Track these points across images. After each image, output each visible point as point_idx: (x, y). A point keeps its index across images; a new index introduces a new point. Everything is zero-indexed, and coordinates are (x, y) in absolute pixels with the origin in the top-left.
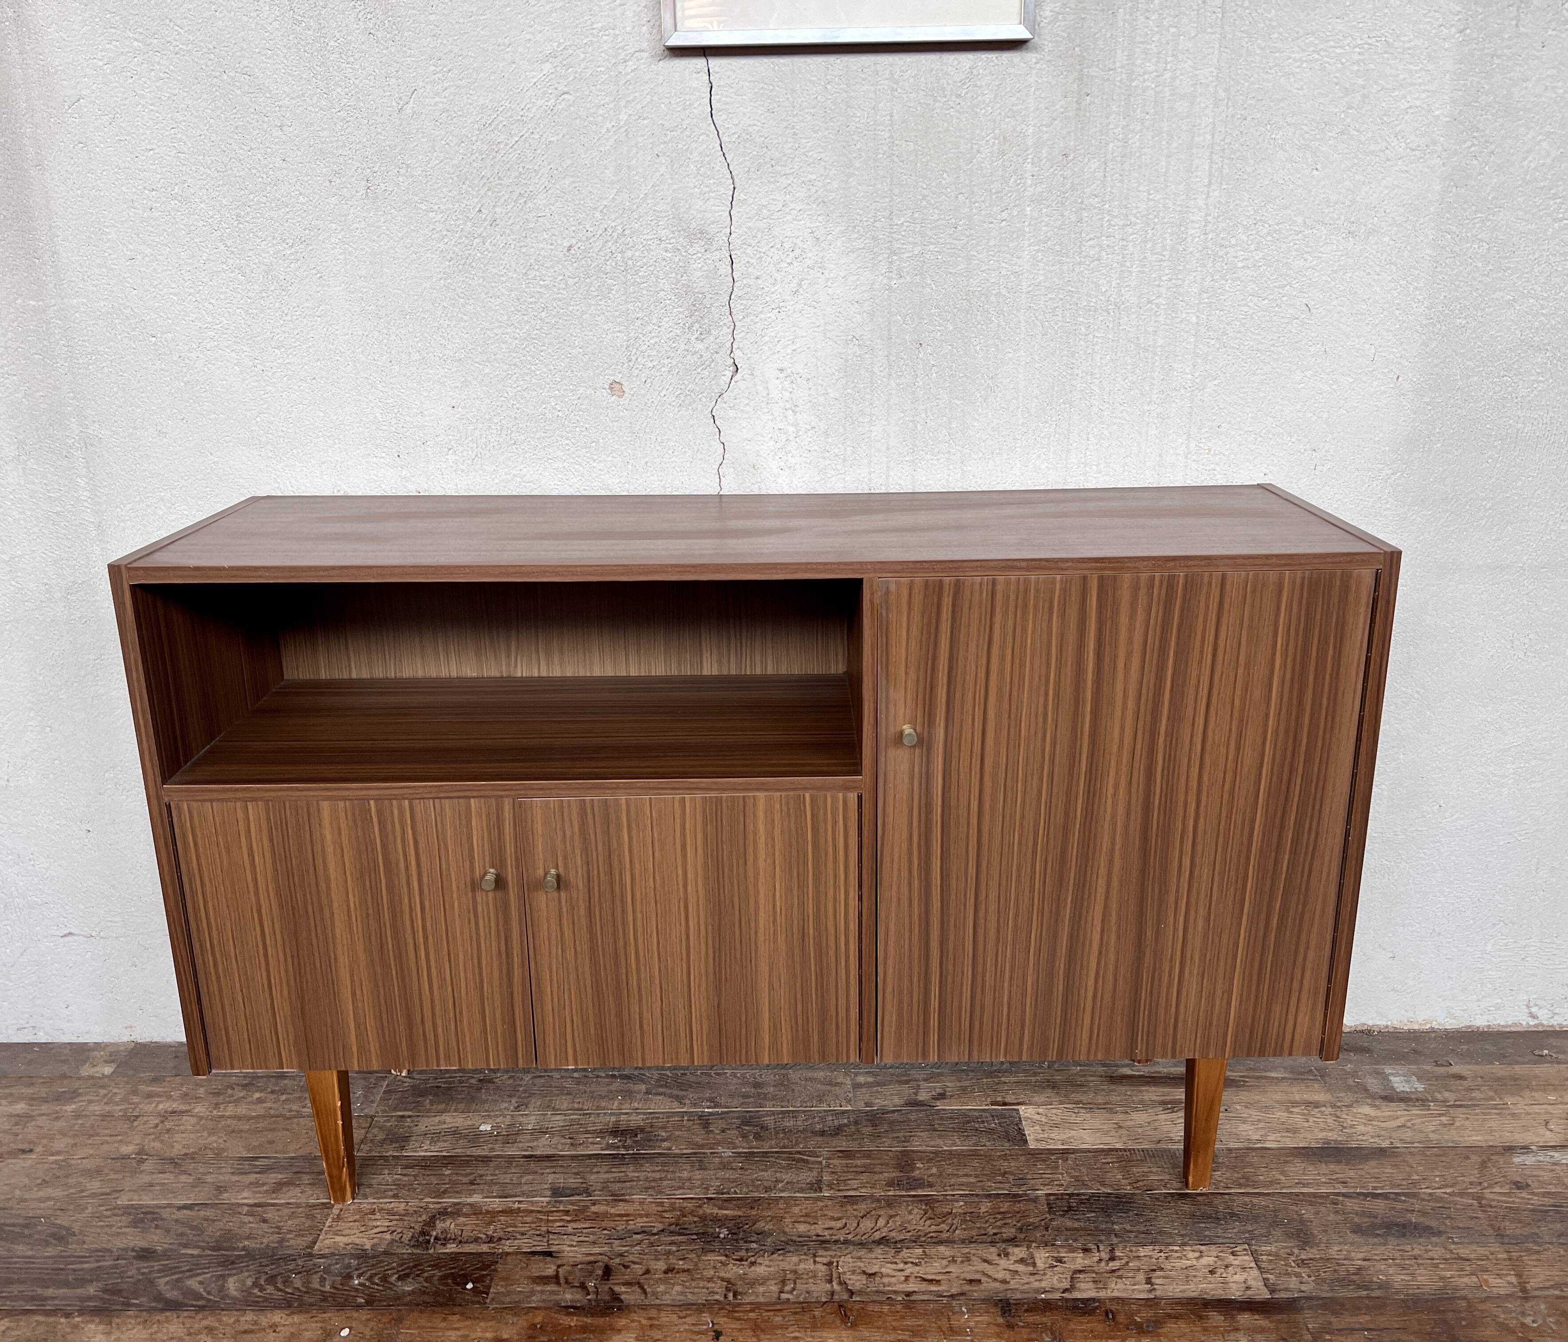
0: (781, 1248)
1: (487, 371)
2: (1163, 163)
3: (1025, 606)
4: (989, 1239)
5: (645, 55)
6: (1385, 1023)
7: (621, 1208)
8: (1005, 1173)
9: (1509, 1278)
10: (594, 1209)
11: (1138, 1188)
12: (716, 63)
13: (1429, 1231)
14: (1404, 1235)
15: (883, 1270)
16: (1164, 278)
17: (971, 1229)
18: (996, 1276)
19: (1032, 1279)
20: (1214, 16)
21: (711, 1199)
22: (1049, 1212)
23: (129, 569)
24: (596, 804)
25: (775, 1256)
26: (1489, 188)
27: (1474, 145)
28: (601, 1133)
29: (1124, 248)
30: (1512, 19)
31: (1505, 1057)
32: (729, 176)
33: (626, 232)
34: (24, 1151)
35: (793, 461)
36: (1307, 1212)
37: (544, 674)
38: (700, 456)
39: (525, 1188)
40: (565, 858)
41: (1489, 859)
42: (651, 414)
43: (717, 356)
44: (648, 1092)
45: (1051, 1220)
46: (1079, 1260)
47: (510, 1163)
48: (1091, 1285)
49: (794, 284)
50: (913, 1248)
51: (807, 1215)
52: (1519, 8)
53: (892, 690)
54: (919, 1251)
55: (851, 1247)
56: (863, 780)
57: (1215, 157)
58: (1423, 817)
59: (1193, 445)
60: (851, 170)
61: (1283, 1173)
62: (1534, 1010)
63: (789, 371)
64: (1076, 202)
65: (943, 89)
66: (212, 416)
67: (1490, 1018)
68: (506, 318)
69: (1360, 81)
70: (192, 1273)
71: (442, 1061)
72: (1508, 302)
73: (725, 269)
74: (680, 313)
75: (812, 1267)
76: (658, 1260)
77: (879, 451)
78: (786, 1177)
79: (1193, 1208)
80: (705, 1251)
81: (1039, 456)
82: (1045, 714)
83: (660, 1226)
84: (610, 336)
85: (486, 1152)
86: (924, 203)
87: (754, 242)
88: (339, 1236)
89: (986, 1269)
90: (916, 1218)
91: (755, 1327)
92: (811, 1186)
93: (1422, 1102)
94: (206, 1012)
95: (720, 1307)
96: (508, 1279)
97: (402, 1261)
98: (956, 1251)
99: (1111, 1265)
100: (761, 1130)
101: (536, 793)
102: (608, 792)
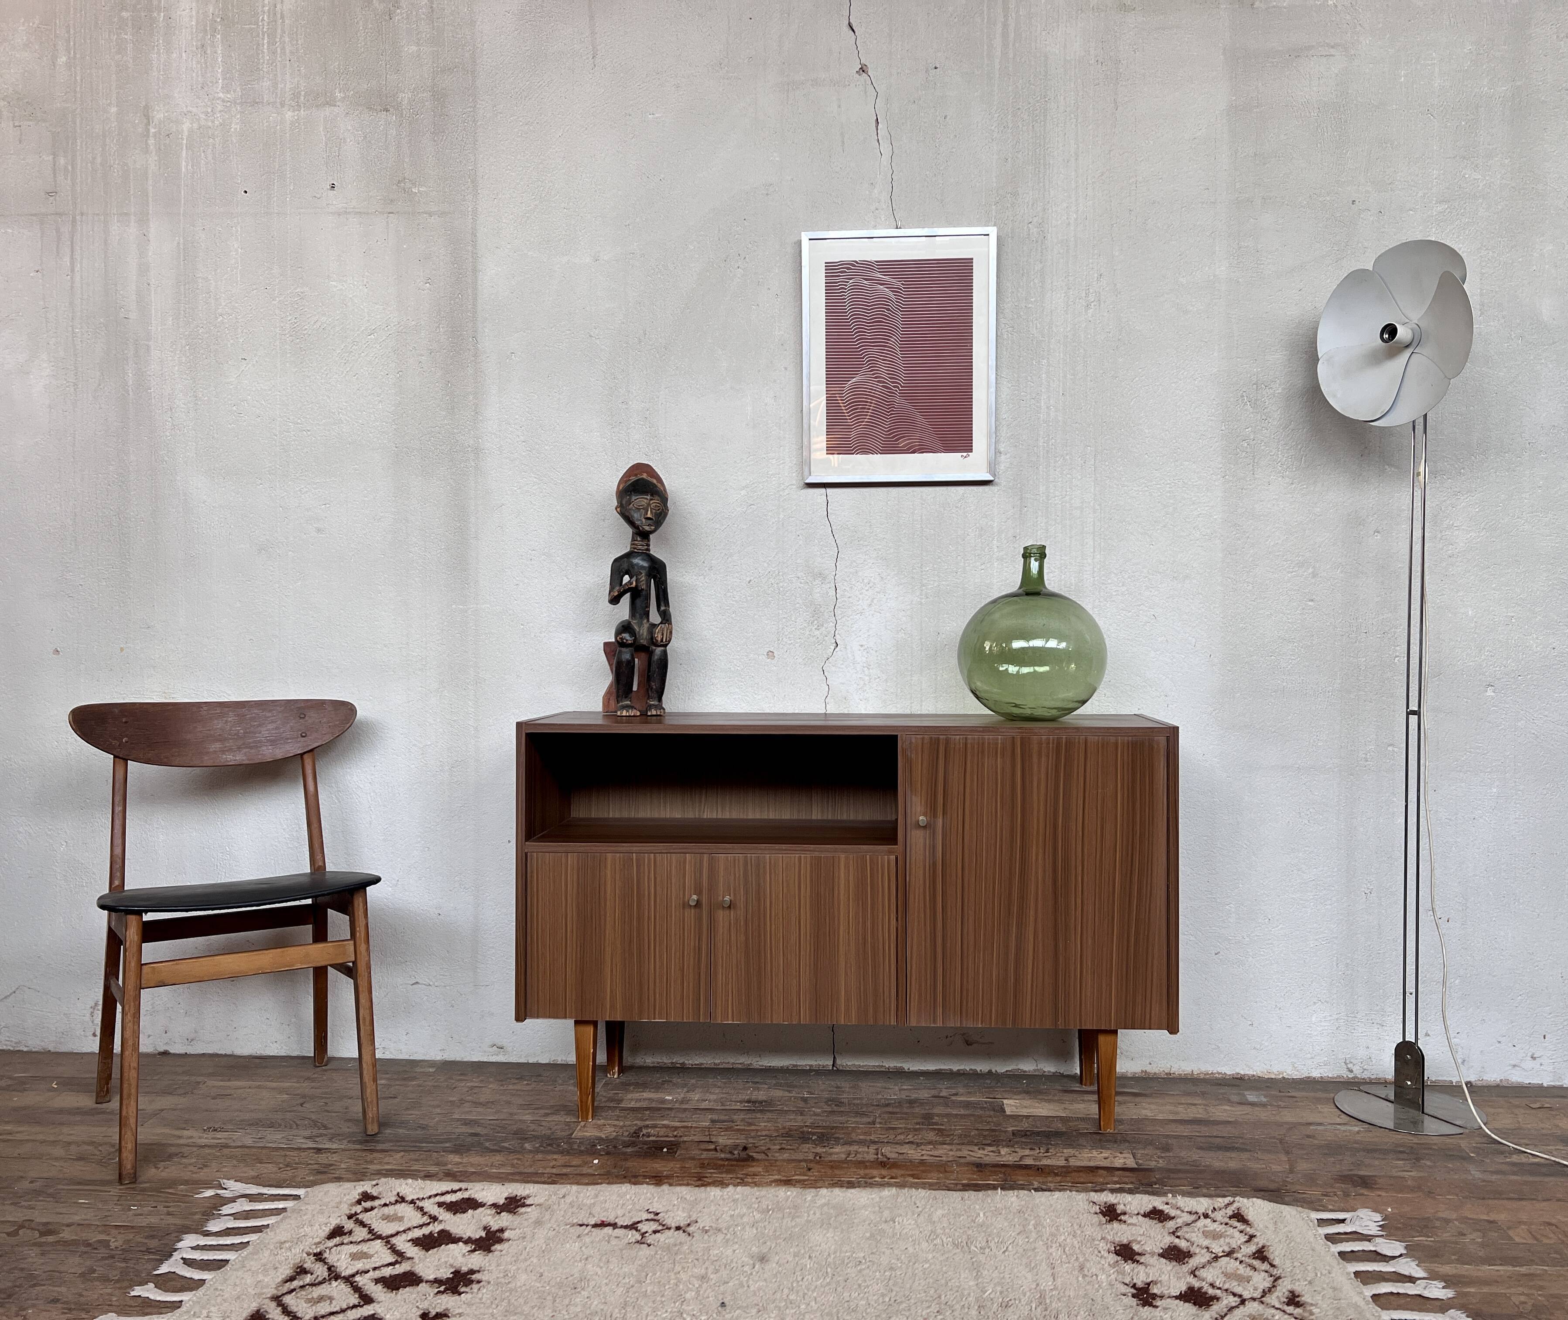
0: (849, 1143)
2: (1068, 541)
3: (983, 752)
4: (974, 1144)
5: (794, 487)
6: (1252, 1073)
7: (753, 1127)
8: (990, 1122)
9: (1284, 1167)
10: (736, 1128)
11: (1070, 1130)
12: (830, 491)
14: (1228, 1151)
15: (909, 1152)
17: (964, 1140)
18: (975, 1156)
19: (997, 1158)
20: (1090, 469)
21: (808, 1126)
22: (1013, 1136)
23: (527, 725)
24: (753, 858)
25: (845, 1146)
26: (1249, 555)
27: (1237, 533)
30: (1250, 471)
31: (1327, 1090)
32: (836, 546)
33: (781, 574)
34: (391, 1097)
36: (1172, 1142)
37: (720, 816)
38: (815, 692)
39: (695, 1119)
40: (735, 889)
42: (789, 669)
43: (826, 638)
45: (1013, 1139)
46: (1027, 1152)
47: (685, 1111)
48: (1032, 1161)
49: (869, 601)
50: (928, 1145)
51: (865, 1133)
52: (1253, 466)
53: (914, 796)
54: (932, 1147)
55: (891, 1144)
56: (899, 848)
57: (1096, 538)
60: (900, 544)
61: (1162, 1128)
62: (1350, 1066)
63: (866, 646)
65: (949, 503)
67: (1322, 1071)
69: (1171, 501)
71: (657, 1016)
72: (1268, 615)
73: (832, 593)
74: (807, 615)
75: (866, 1150)
76: (775, 1146)
77: (916, 691)
78: (854, 1120)
79: (1100, 1138)
80: (802, 1143)
82: (996, 812)
83: (777, 1135)
84: (769, 627)
85: (669, 1106)
86: (939, 560)
87: (847, 579)
88: (587, 1131)
89: (971, 1153)
90: (931, 1136)
91: (832, 1167)
92: (869, 1123)
93: (1264, 1105)
94: (528, 981)
95: (811, 1161)
96: (686, 1149)
97: (624, 1142)
98: (953, 1147)
99: (1045, 1154)
100: (840, 1103)
101: (721, 851)
102: (760, 852)
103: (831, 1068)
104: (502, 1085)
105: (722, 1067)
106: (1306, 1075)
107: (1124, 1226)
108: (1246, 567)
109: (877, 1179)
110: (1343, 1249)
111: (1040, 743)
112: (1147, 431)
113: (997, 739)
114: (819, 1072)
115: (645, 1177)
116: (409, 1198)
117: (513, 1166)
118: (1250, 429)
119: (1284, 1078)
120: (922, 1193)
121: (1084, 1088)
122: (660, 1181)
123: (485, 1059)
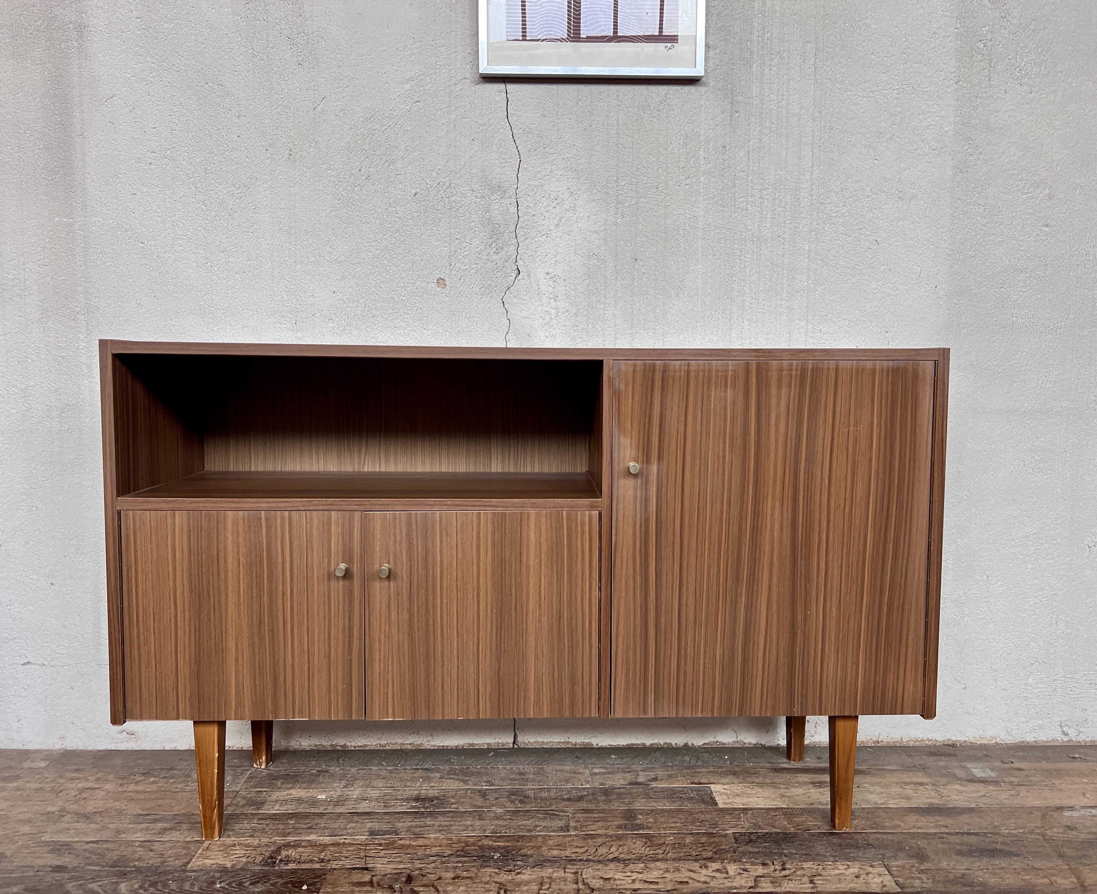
0: (540, 864)
1: (358, 269)
2: (784, 153)
3: (709, 381)
4: (694, 858)
5: (468, 81)
6: (963, 739)
7: (421, 842)
8: (703, 821)
9: (1071, 880)
10: (400, 842)
11: (799, 829)
12: (510, 86)
14: (993, 856)
15: (616, 877)
16: (787, 222)
17: (680, 852)
18: (699, 879)
19: (726, 881)
20: (810, 70)
21: (488, 836)
22: (736, 843)
23: (111, 344)
24: (419, 517)
25: (536, 869)
26: (981, 174)
27: (969, 148)
28: (407, 800)
29: (762, 203)
30: (986, 77)
31: (1049, 758)
32: (517, 153)
33: (452, 185)
35: (554, 332)
36: (922, 843)
37: (383, 470)
38: (493, 327)
39: (350, 831)
40: (395, 556)
41: (1024, 615)
42: (463, 299)
43: (506, 263)
44: (441, 778)
45: (738, 847)
46: (760, 870)
47: (340, 817)
48: (770, 885)
49: (557, 218)
50: (637, 863)
51: (558, 845)
52: (989, 70)
53: (622, 438)
54: (643, 865)
55: (592, 863)
56: (603, 501)
57: (815, 150)
58: (978, 584)
59: (810, 327)
60: (593, 152)
61: (902, 821)
62: (1065, 729)
63: (553, 274)
64: (731, 174)
65: (649, 106)
66: (175, 295)
68: (372, 236)
69: (899, 109)
70: (95, 879)
71: (297, 714)
72: (999, 242)
73: (513, 209)
74: (484, 236)
75: (563, 875)
76: (448, 872)
77: (609, 327)
78: (543, 824)
79: (840, 841)
80: (483, 867)
81: (712, 333)
82: (724, 457)
83: (450, 852)
84: (439, 250)
85: (321, 810)
86: (638, 173)
87: (531, 194)
88: (208, 857)
89: (692, 875)
90: (638, 847)
92: (562, 829)
93: (996, 783)
94: (127, 673)
96: (333, 884)
97: (254, 874)
98: (670, 865)
99: (784, 873)
100: (524, 798)
101: (378, 507)
102: (427, 508)
104: (121, 785)
105: (389, 748)
106: (1021, 739)
108: (977, 187)
111: (781, 370)
112: (874, 26)
113: (727, 365)
114: (497, 753)
118: (987, 28)
121: (795, 764)
123: (112, 747)
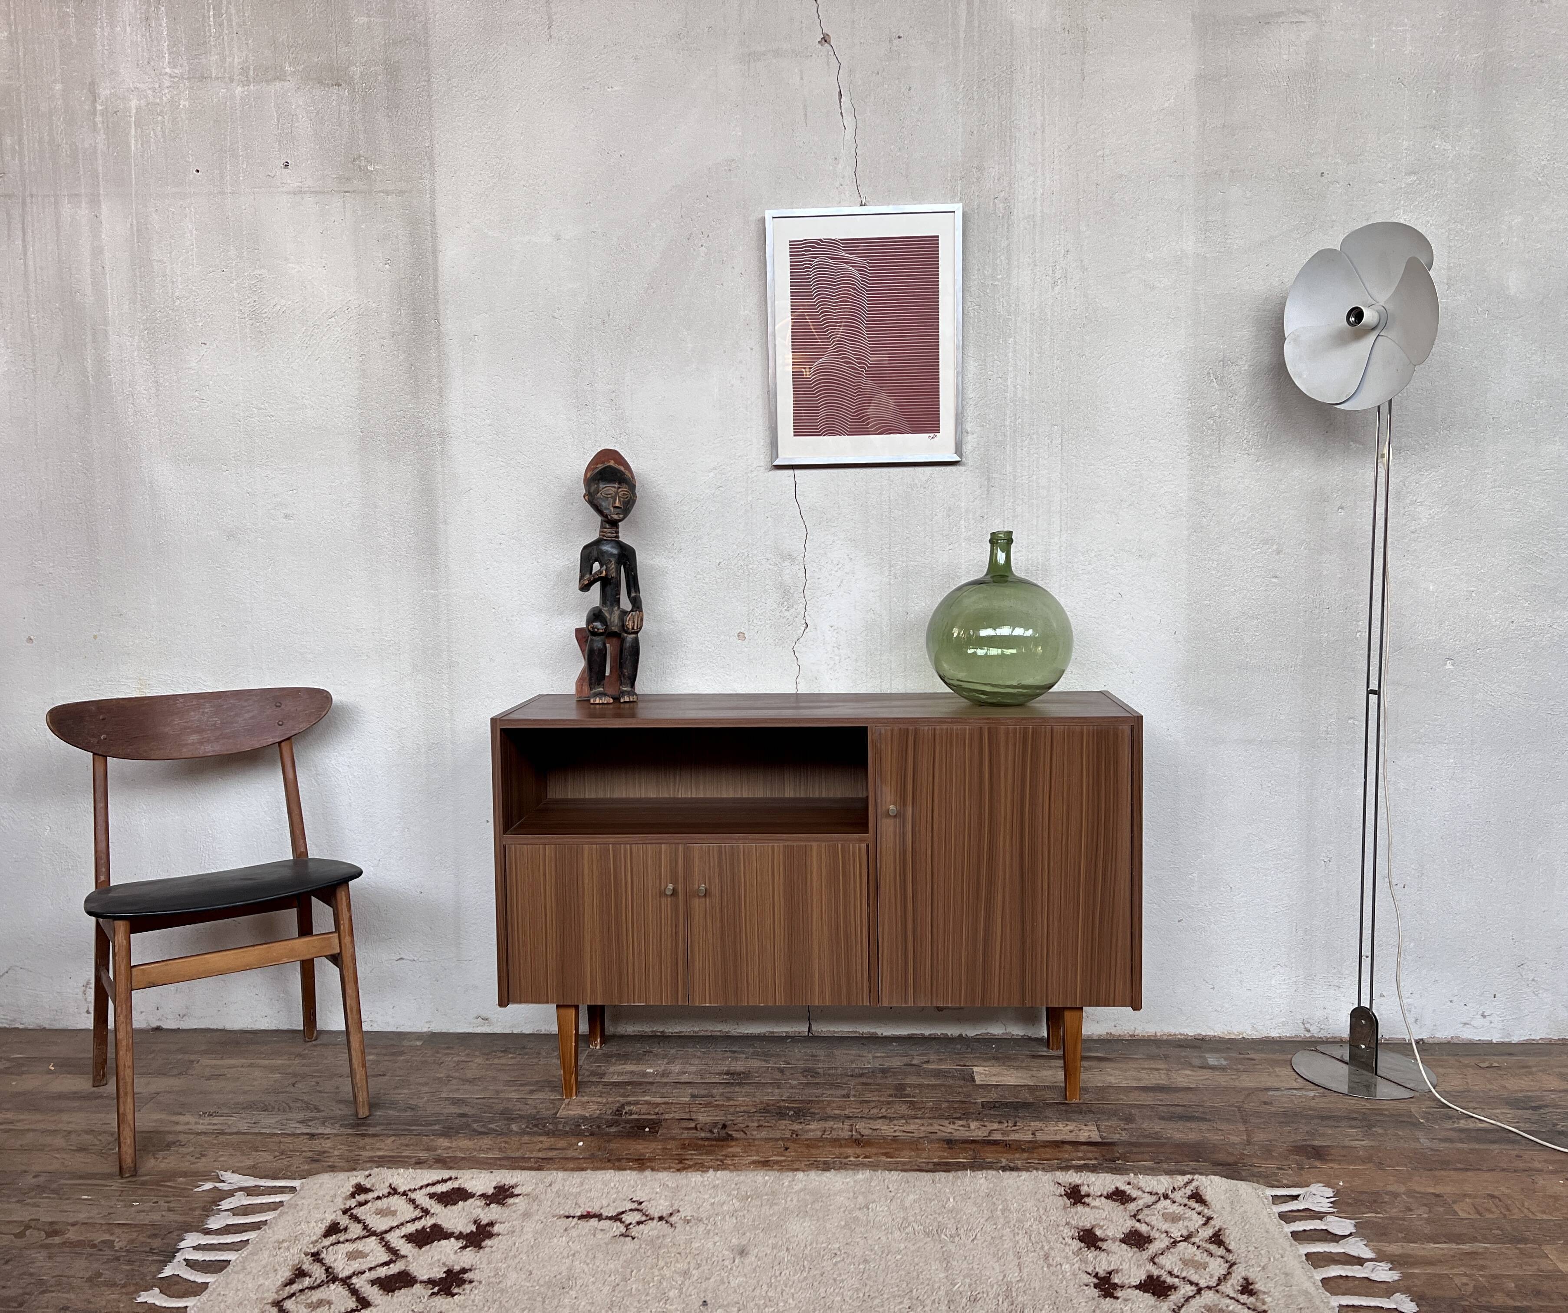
0: (825, 1119)
1: (671, 627)
3: (951, 742)
4: (945, 1117)
5: (761, 467)
6: (1213, 1033)
7: (731, 1103)
8: (960, 1092)
9: (1242, 1137)
10: (716, 1102)
11: (1037, 1100)
12: (797, 472)
13: (1205, 1120)
14: (1188, 1120)
15: (882, 1127)
17: (935, 1113)
18: (946, 1131)
19: (967, 1132)
20: (1057, 448)
21: (784, 1099)
22: (982, 1107)
23: (501, 720)
24: (727, 847)
25: (820, 1121)
26: (1214, 533)
27: (1203, 511)
28: (719, 1074)
30: (1216, 449)
31: (1284, 1051)
32: (804, 527)
33: (750, 555)
34: (380, 1074)
35: (838, 677)
36: (1134, 1110)
37: (694, 796)
38: (786, 674)
39: (676, 1094)
40: (710, 878)
41: (1265, 923)
42: (759, 650)
43: (796, 618)
44: (747, 1058)
45: (983, 1110)
46: (996, 1126)
47: (666, 1084)
48: (1000, 1134)
49: (839, 580)
50: (900, 1119)
52: (1219, 443)
53: (883, 787)
54: (904, 1121)
55: (865, 1119)
56: (869, 836)
57: (1062, 517)
60: (869, 524)
61: (1126, 1095)
62: (1307, 1026)
63: (836, 626)
65: (917, 483)
67: (1280, 1031)
68: (682, 599)
69: (1138, 480)
70: (490, 1122)
71: (636, 1001)
72: (1232, 592)
73: (802, 574)
74: (777, 596)
75: (841, 1126)
76: (754, 1122)
77: (886, 669)
78: (829, 1092)
79: (1067, 1108)
80: (779, 1120)
82: (965, 801)
83: (755, 1109)
84: (739, 609)
85: (651, 1080)
86: (908, 541)
87: (817, 560)
88: (571, 1110)
89: (941, 1128)
90: (903, 1109)
91: (808, 1146)
92: (844, 1096)
93: (1223, 1069)
94: (510, 968)
95: (788, 1139)
96: (668, 1128)
97: (607, 1121)
98: (925, 1121)
99: (1014, 1128)
100: (815, 1074)
101: (697, 841)
102: (734, 841)
103: (806, 1034)
104: (487, 1059)
105: (701, 1034)
106: (1265, 1034)
107: (1087, 1209)
108: (1211, 545)
109: (852, 1159)
110: (1295, 1229)
112: (1113, 409)
113: (965, 730)
114: (794, 1039)
115: (628, 1160)
116: (401, 1190)
117: (500, 1150)
118: (1216, 406)
119: (1243, 1038)
120: (895, 1175)
121: (1051, 1052)
122: (643, 1164)
123: (470, 1030)
